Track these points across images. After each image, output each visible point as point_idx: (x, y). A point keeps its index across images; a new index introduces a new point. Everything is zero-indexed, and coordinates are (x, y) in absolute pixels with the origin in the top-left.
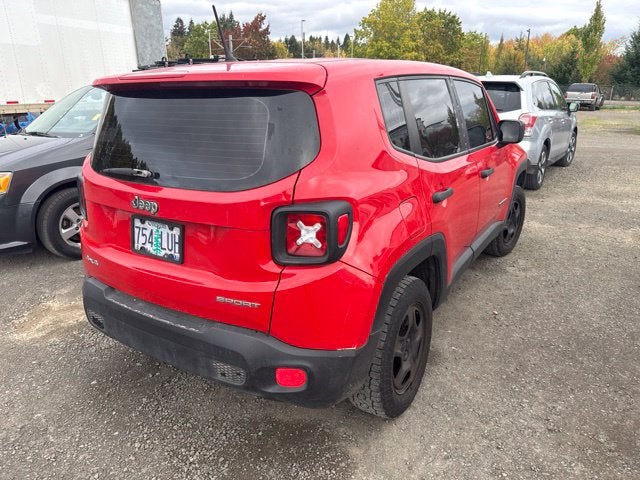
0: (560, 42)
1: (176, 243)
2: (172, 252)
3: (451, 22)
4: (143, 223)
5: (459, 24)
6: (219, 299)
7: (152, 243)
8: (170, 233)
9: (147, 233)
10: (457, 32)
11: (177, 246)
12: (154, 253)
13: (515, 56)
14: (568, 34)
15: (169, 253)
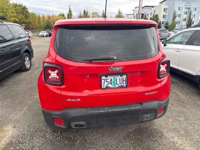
0: (58, 17)
1: (124, 81)
2: (122, 84)
3: (24, 8)
4: (106, 77)
5: (27, 9)
6: (146, 94)
7: (112, 84)
8: (121, 78)
9: (109, 81)
10: (27, 12)
11: (124, 82)
12: (113, 87)
13: (49, 21)
14: (60, 15)
15: (120, 85)
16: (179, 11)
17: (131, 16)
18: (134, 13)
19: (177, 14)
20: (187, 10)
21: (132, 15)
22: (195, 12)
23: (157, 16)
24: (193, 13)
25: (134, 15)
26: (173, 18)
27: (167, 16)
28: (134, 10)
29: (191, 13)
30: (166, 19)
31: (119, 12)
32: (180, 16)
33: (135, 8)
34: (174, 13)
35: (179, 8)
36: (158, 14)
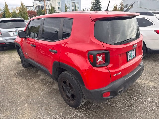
2: (134, 56)
8: (133, 51)
16: (68, 5)
17: (31, 7)
18: (34, 6)
19: (67, 7)
20: (73, 4)
21: (33, 7)
22: (78, 5)
23: (54, 8)
24: (77, 6)
25: (35, 7)
26: (66, 9)
27: (61, 8)
28: (33, 3)
29: (76, 6)
30: (60, 10)
31: (21, 5)
32: (69, 8)
33: (34, 1)
34: (65, 6)
35: (68, 2)
36: (54, 7)
